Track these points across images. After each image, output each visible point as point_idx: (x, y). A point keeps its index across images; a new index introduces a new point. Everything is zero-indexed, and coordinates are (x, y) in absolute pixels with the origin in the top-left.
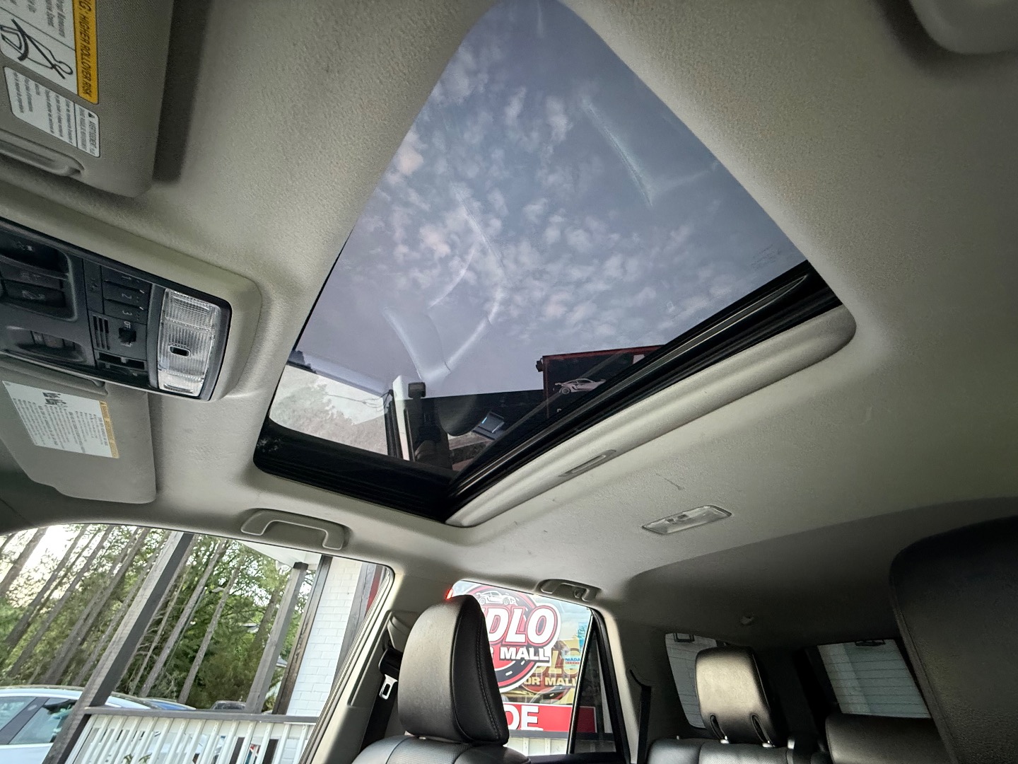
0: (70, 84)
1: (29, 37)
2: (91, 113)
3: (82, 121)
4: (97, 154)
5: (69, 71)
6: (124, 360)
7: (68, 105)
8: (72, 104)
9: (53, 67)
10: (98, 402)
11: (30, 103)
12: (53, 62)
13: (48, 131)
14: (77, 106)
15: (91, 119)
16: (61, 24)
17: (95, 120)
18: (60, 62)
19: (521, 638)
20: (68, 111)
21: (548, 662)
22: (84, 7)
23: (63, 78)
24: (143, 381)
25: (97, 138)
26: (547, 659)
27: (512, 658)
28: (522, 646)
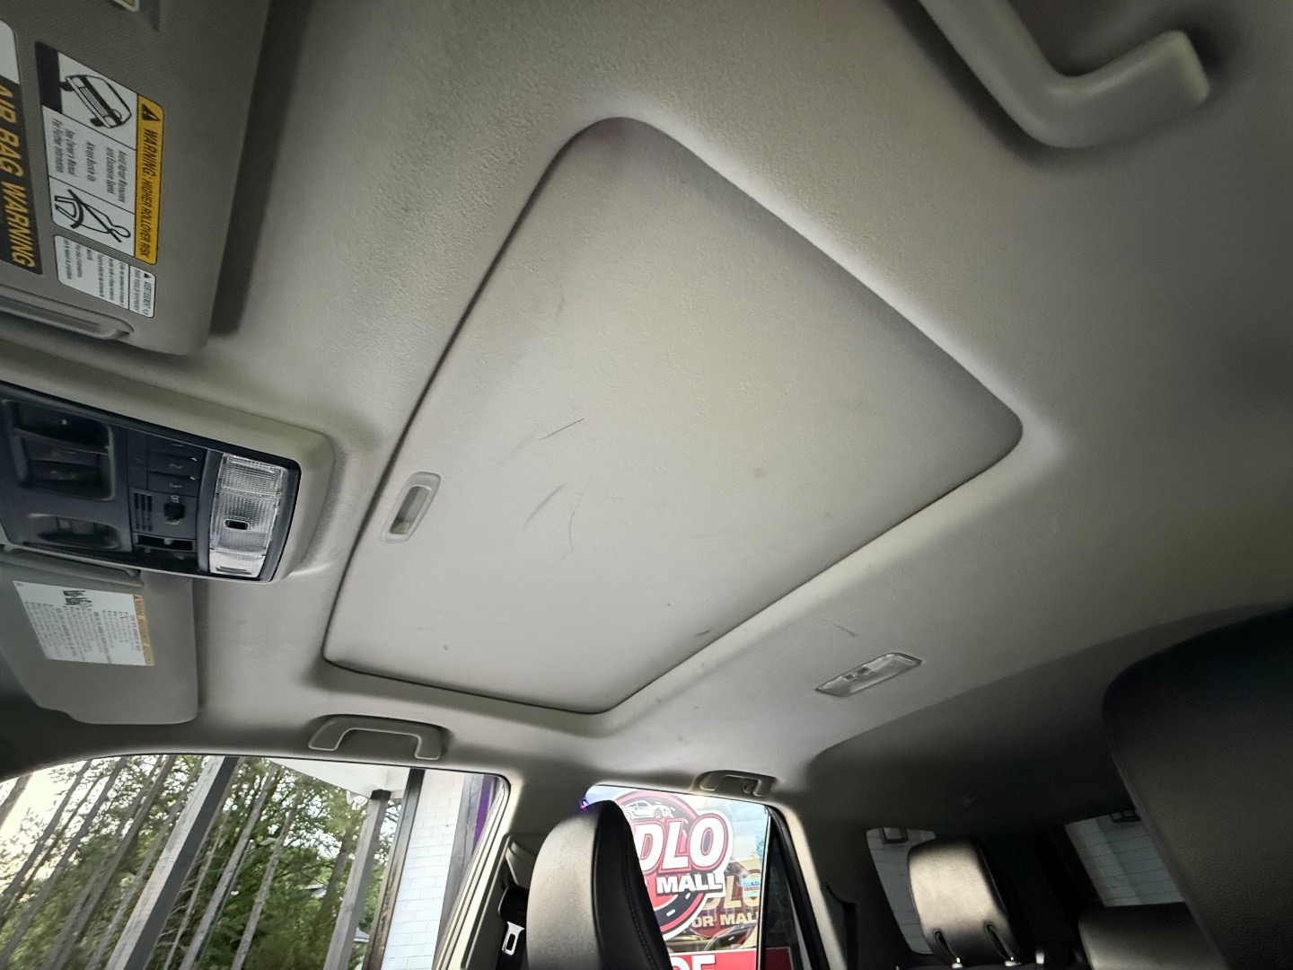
0: (127, 247)
1: (86, 206)
2: (148, 273)
3: (137, 283)
4: (151, 315)
5: (126, 234)
6: (167, 541)
7: (122, 268)
8: (127, 266)
9: (110, 231)
10: (131, 596)
11: (79, 269)
12: (110, 227)
13: (97, 295)
14: (132, 268)
15: (146, 279)
16: (122, 190)
17: (152, 281)
18: (117, 226)
19: (682, 862)
20: (122, 273)
21: (720, 890)
22: (148, 173)
23: (120, 241)
24: (191, 565)
25: (152, 300)
26: (719, 887)
27: (673, 891)
28: (684, 873)
